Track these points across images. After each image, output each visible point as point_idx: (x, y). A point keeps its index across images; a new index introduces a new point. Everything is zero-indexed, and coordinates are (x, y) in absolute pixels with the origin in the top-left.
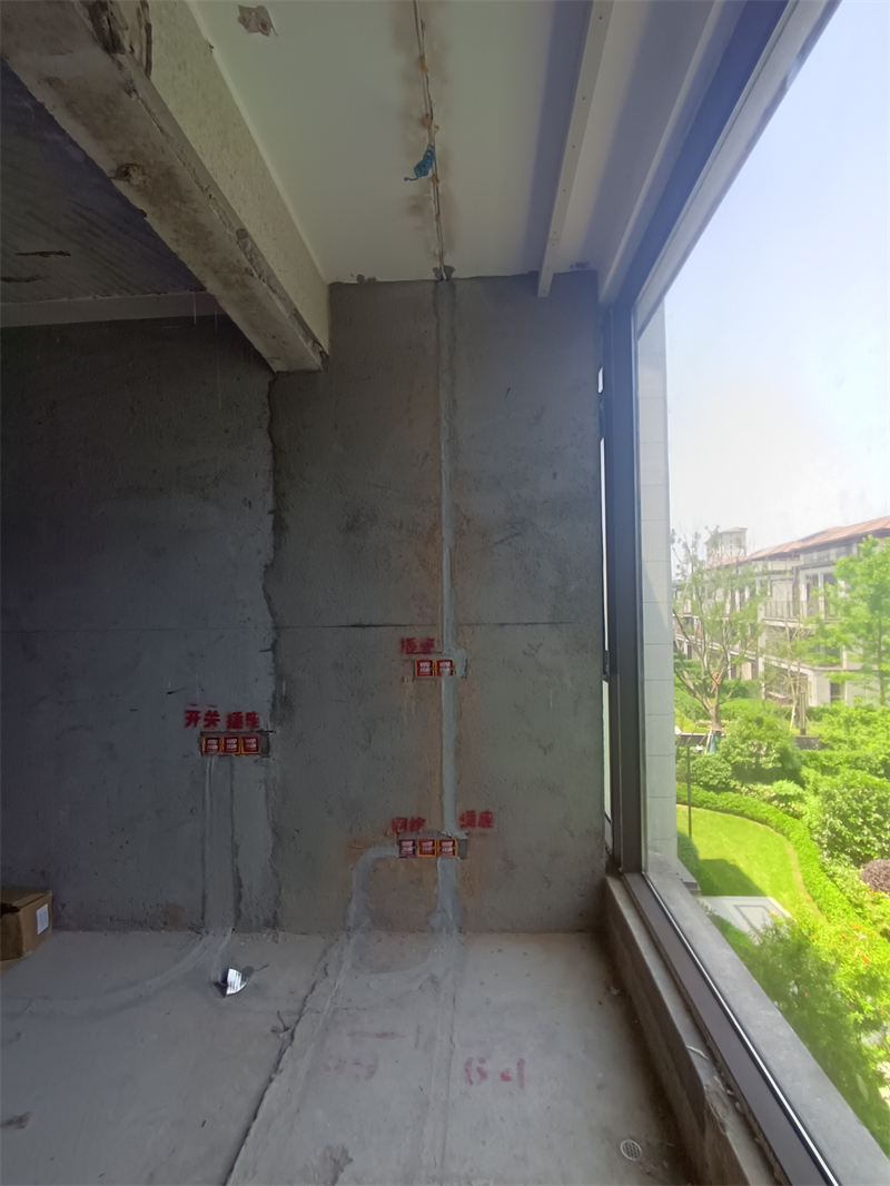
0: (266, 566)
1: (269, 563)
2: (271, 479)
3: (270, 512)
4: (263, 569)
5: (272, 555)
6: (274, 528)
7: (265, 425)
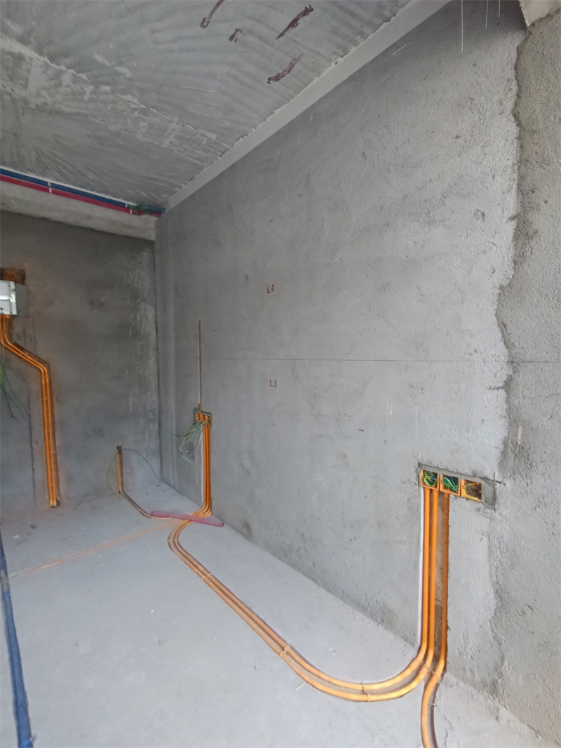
0: (501, 287)
1: (506, 283)
2: (515, 176)
3: (512, 219)
4: (498, 291)
5: (511, 273)
6: (516, 238)
7: (509, 105)
